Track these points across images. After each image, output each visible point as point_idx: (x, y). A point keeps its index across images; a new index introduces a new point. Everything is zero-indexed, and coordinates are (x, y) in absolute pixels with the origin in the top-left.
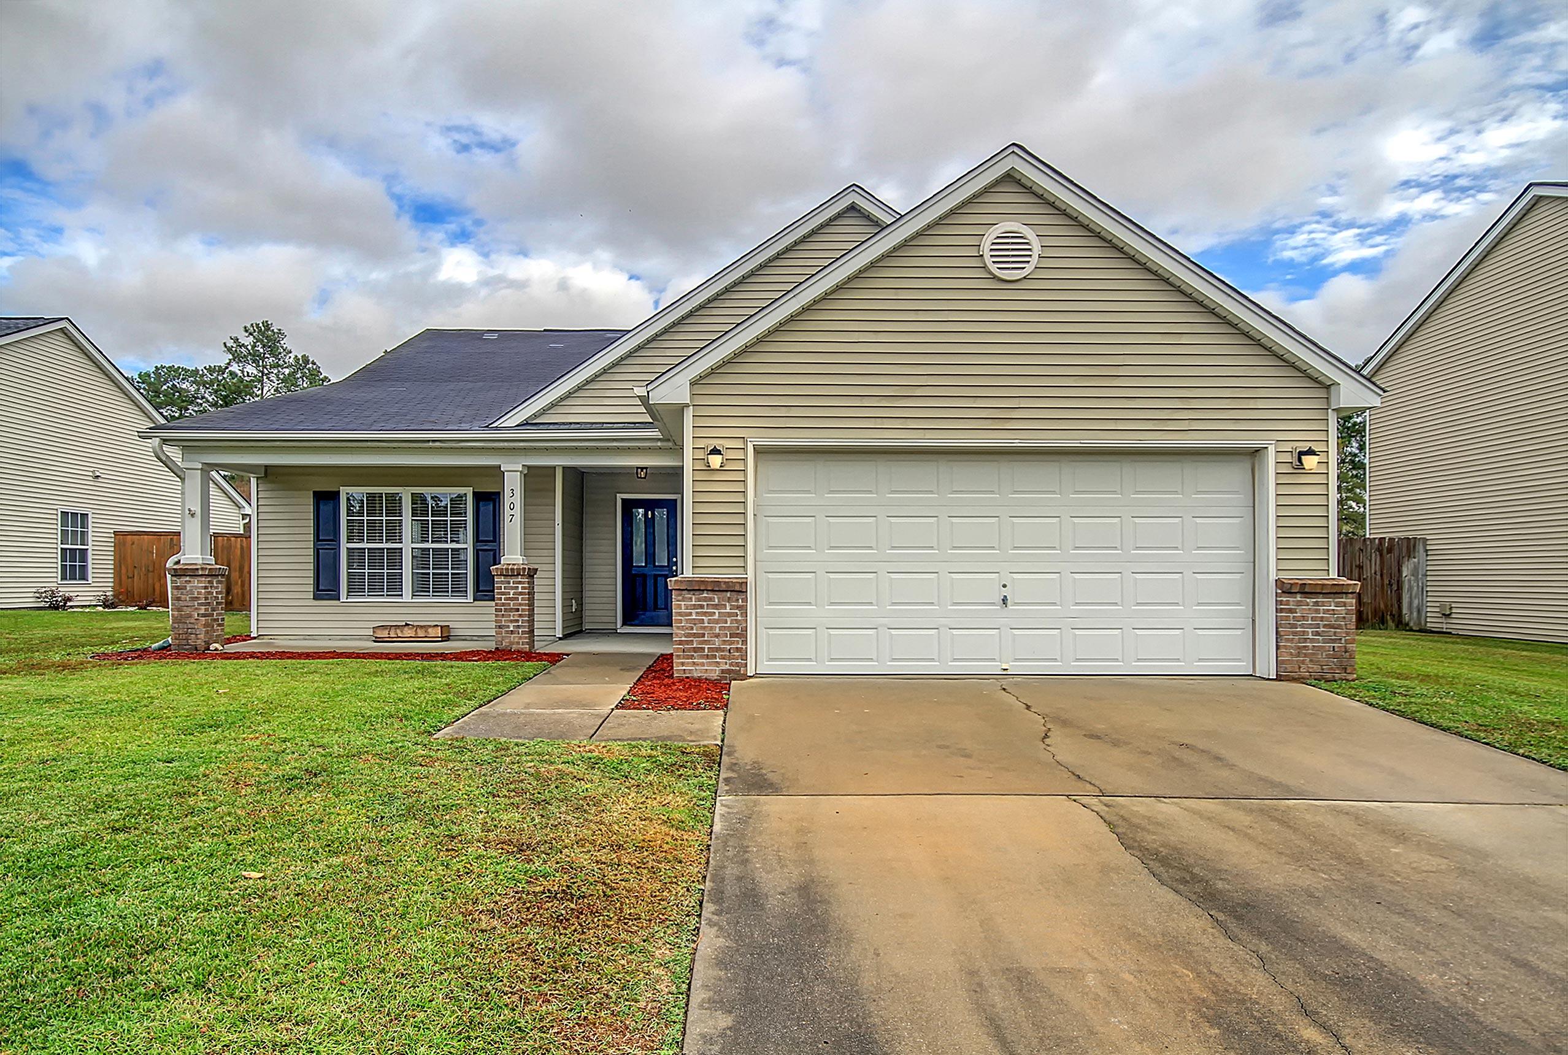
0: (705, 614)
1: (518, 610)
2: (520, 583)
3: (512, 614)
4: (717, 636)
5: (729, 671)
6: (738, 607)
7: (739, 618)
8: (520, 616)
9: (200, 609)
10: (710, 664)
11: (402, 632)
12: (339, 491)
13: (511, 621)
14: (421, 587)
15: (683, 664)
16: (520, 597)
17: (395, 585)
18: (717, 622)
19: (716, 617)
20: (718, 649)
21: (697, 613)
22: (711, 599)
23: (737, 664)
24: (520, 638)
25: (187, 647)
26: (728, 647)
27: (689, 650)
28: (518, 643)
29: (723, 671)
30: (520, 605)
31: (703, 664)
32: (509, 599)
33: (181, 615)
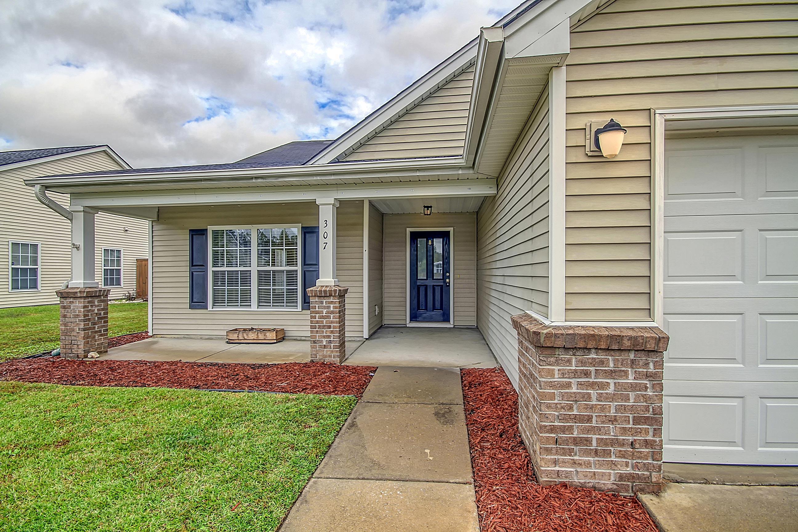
0: (592, 385)
1: (330, 327)
2: (332, 302)
3: (325, 330)
4: (613, 420)
5: (632, 477)
6: (647, 376)
7: (650, 393)
8: (332, 332)
9: (80, 324)
10: (601, 465)
11: (247, 335)
12: (207, 229)
13: (324, 337)
15: (555, 462)
16: (332, 315)
17: (246, 299)
18: (612, 398)
19: (611, 389)
20: (614, 442)
21: (579, 384)
22: (602, 363)
23: (646, 467)
24: (332, 352)
25: (71, 355)
26: (631, 439)
27: (566, 441)
28: (330, 356)
29: (621, 477)
30: (332, 322)
31: (588, 465)
32: (323, 317)
33: (67, 329)
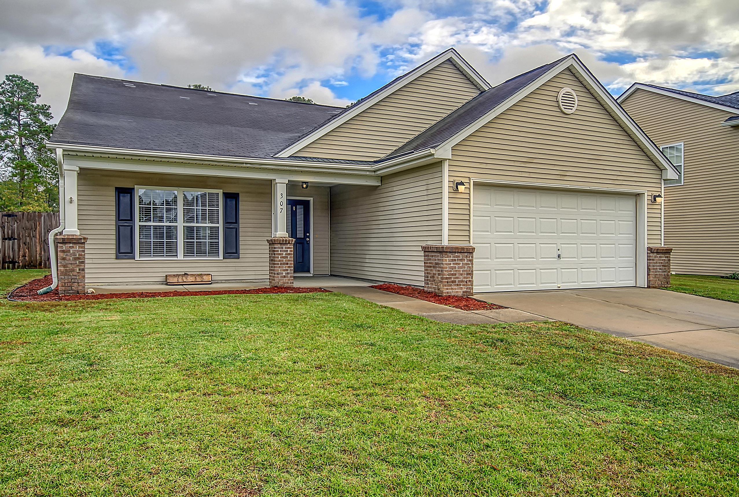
0: (457, 264)
1: (287, 264)
2: (289, 248)
3: (284, 266)
4: (462, 274)
5: (466, 292)
6: (470, 260)
7: (470, 266)
8: (289, 267)
9: (81, 265)
10: (458, 289)
12: (134, 188)
13: (284, 270)
14: (189, 250)
15: (447, 289)
16: (289, 256)
18: (461, 268)
19: (461, 265)
20: (462, 281)
21: (453, 263)
22: (459, 257)
23: (470, 288)
24: (289, 280)
25: (71, 292)
26: (466, 280)
27: (450, 282)
28: (288, 283)
29: (464, 292)
30: (289, 261)
31: (455, 289)
32: (283, 257)
33: (67, 270)
